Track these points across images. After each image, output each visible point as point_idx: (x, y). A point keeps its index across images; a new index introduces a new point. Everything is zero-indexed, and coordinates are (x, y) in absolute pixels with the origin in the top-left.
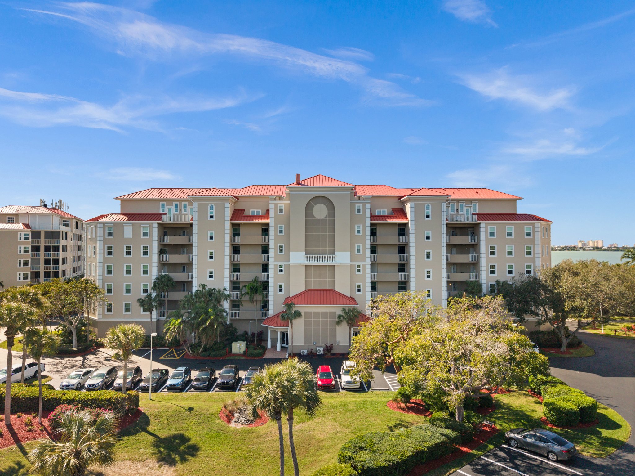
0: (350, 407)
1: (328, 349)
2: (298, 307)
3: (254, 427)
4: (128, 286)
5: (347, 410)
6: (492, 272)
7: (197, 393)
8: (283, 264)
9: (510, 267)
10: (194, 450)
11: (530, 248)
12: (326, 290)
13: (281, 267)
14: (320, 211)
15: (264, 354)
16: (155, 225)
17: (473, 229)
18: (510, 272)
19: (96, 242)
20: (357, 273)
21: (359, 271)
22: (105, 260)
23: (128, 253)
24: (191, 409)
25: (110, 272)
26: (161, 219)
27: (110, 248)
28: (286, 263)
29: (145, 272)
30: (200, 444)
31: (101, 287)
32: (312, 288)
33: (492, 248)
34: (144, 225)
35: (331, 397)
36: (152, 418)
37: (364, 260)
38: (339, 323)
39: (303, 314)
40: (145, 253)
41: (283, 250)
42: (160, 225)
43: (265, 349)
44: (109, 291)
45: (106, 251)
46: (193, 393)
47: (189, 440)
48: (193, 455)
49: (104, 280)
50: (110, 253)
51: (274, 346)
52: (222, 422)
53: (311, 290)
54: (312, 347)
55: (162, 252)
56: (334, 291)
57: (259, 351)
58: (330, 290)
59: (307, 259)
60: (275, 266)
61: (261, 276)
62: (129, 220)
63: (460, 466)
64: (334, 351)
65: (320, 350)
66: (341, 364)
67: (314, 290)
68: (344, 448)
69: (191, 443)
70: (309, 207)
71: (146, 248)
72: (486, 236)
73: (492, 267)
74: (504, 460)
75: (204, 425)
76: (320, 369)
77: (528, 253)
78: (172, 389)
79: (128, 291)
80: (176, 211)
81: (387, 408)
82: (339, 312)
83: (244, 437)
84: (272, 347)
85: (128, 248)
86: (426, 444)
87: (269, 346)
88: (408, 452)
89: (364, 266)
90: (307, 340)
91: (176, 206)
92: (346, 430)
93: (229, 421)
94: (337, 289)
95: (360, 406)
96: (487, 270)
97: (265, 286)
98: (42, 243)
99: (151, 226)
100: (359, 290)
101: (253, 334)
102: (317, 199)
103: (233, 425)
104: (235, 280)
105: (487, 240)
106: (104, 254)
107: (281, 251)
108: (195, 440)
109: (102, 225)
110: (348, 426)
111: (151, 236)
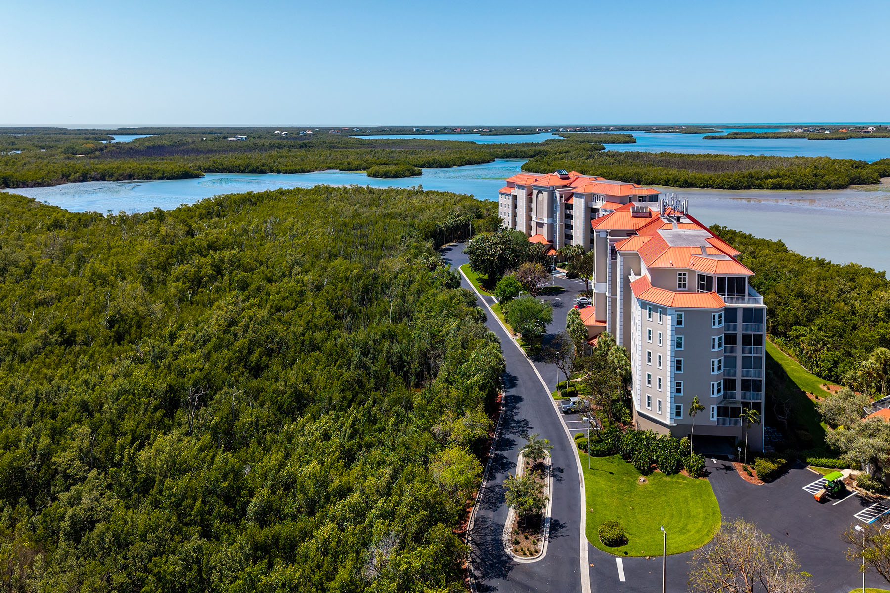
98: (740, 330)
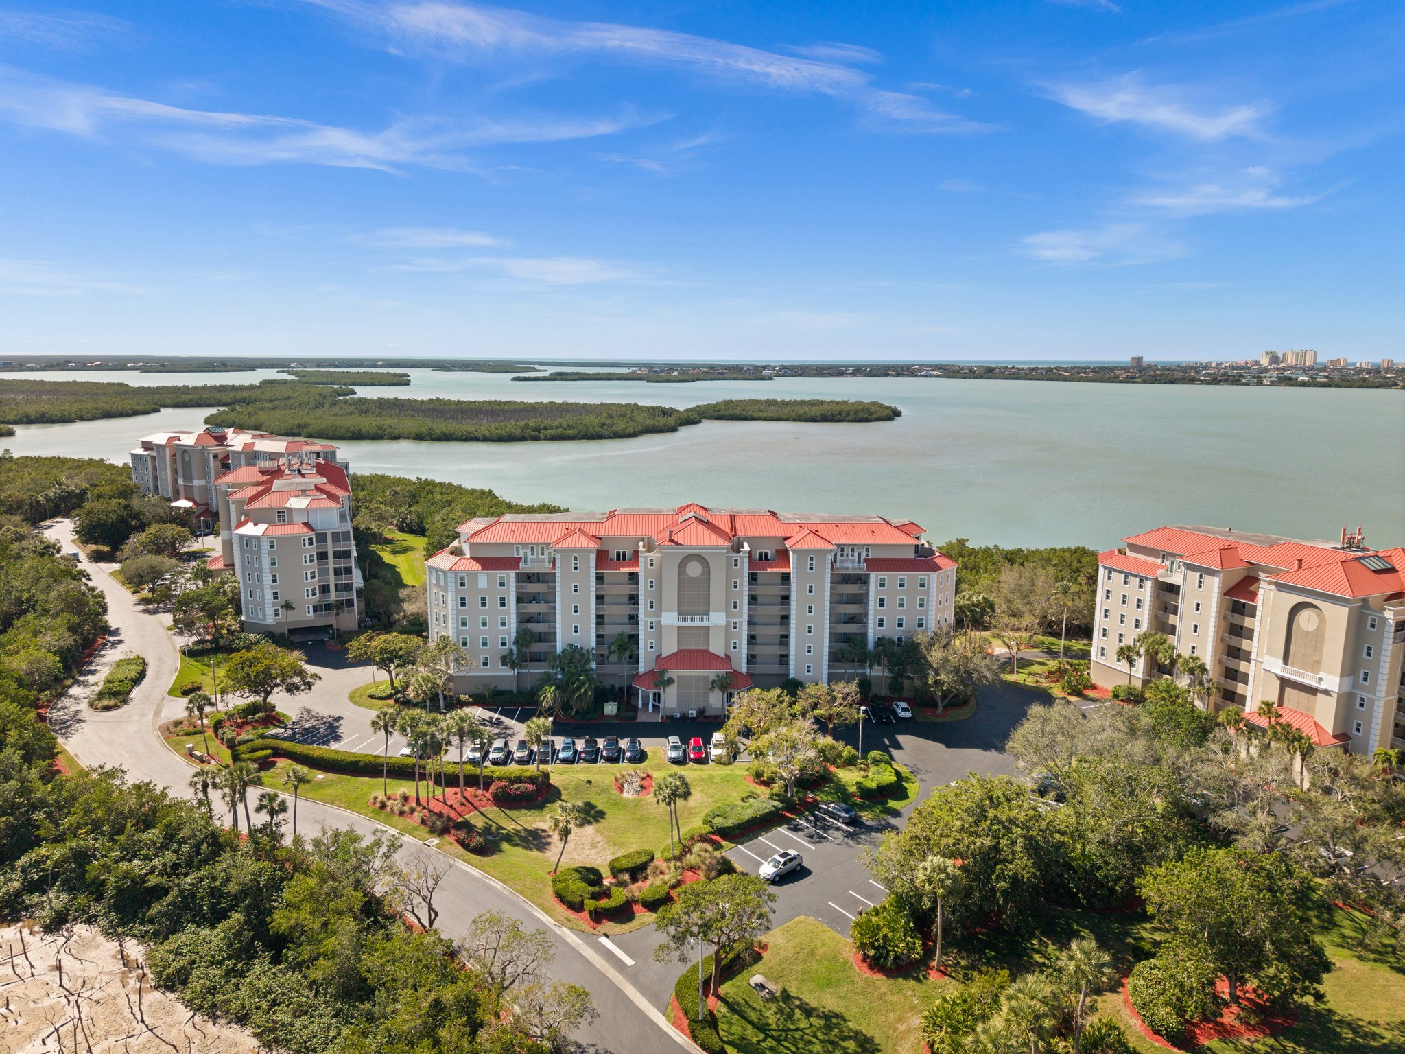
0: (716, 781)
1: (701, 712)
2: (673, 673)
3: (641, 797)
4: (484, 639)
5: (713, 783)
6: (881, 625)
7: (587, 765)
8: (653, 620)
9: (901, 620)
10: (601, 814)
11: (923, 600)
12: (700, 651)
13: (652, 623)
14: (694, 570)
15: (635, 717)
16: (512, 574)
17: (863, 580)
18: (900, 625)
19: (446, 591)
20: (733, 630)
21: (735, 627)
22: (458, 613)
23: (484, 604)
24: (589, 782)
25: (464, 625)
26: (518, 568)
27: (463, 599)
28: (657, 619)
29: (503, 624)
30: (605, 810)
31: (455, 640)
32: (685, 648)
33: (882, 600)
34: (500, 574)
35: (702, 770)
36: (561, 789)
37: (741, 616)
38: (712, 689)
39: (676, 680)
40: (503, 604)
41: (656, 606)
42: (518, 575)
43: (635, 709)
44: (465, 644)
45: (459, 602)
46: (582, 765)
47: (595, 807)
48: (602, 818)
49: (458, 633)
50: (463, 604)
51: (646, 705)
52: (615, 792)
53: (683, 651)
54: (685, 710)
55: (519, 600)
56: (708, 651)
57: (631, 714)
58: (703, 651)
59: (680, 620)
60: (646, 622)
61: (628, 629)
62: (483, 569)
63: (780, 825)
64: (707, 714)
65: (693, 713)
66: (712, 736)
67: (687, 650)
68: (707, 815)
69: (598, 809)
70: (683, 565)
71: (503, 599)
72: (876, 587)
73: (881, 620)
74: (810, 822)
75: (603, 795)
76: (692, 741)
77: (921, 605)
78: (564, 761)
79: (485, 644)
80: (533, 554)
81: (745, 782)
82: (712, 677)
83: (636, 805)
84: (643, 705)
85: (483, 599)
86: (760, 813)
87: (640, 705)
88: (747, 817)
89: (741, 623)
90: (679, 702)
91: (532, 548)
92: (711, 800)
93: (622, 791)
94: (711, 650)
95: (724, 779)
96: (875, 622)
97: (634, 638)
98: (330, 548)
99: (508, 576)
100: (735, 648)
101: (621, 689)
102: (690, 558)
103: (625, 795)
104: (601, 632)
105: (877, 592)
106: (457, 605)
107: (652, 607)
108: (600, 807)
109: (453, 575)
110: (713, 797)
111: (509, 586)
